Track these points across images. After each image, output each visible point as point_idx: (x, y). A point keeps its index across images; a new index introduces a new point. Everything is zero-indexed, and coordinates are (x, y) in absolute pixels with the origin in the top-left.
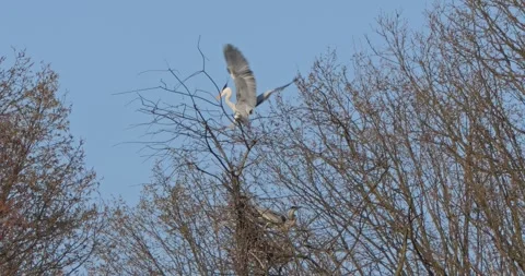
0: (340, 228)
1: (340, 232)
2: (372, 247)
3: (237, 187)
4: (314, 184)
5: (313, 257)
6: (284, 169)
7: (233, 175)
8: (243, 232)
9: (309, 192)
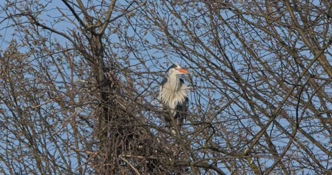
0: (264, 119)
1: (264, 128)
2: (316, 150)
3: (99, 51)
4: (221, 49)
5: (221, 166)
6: (175, 25)
7: (93, 33)
8: (109, 125)
9: (214, 61)
